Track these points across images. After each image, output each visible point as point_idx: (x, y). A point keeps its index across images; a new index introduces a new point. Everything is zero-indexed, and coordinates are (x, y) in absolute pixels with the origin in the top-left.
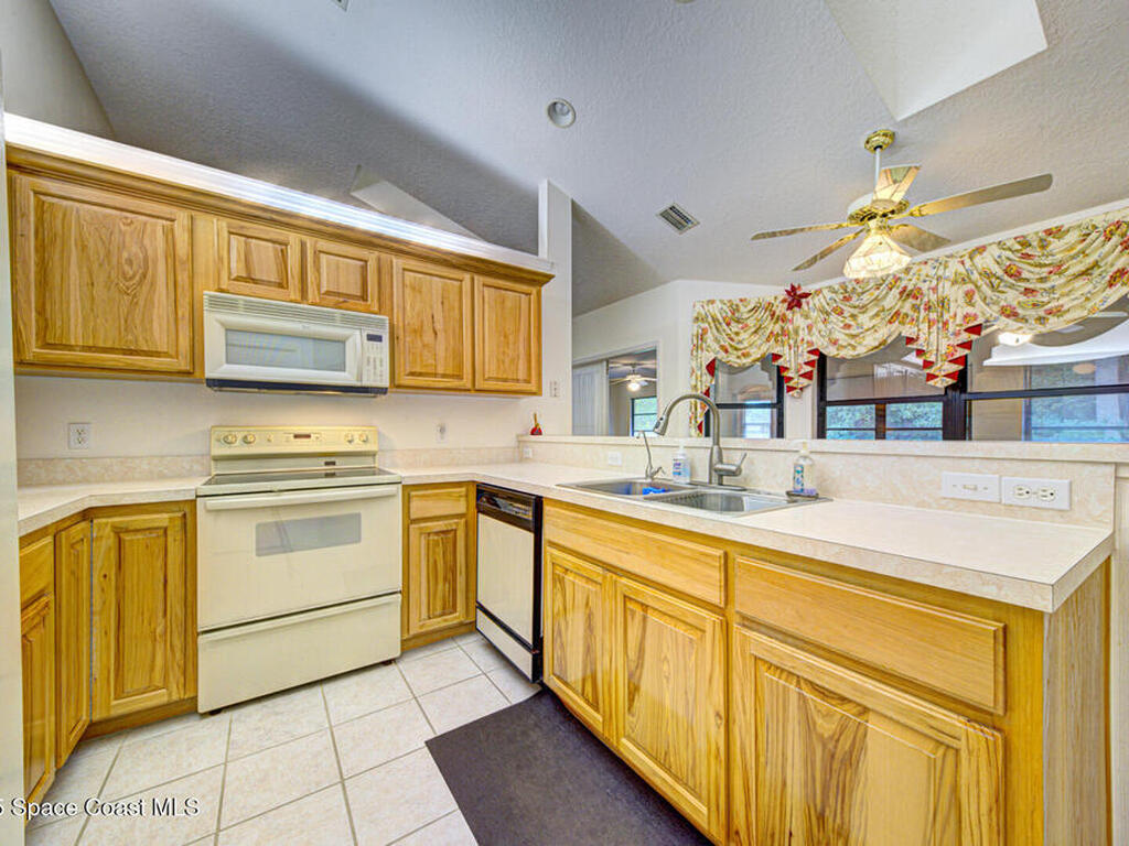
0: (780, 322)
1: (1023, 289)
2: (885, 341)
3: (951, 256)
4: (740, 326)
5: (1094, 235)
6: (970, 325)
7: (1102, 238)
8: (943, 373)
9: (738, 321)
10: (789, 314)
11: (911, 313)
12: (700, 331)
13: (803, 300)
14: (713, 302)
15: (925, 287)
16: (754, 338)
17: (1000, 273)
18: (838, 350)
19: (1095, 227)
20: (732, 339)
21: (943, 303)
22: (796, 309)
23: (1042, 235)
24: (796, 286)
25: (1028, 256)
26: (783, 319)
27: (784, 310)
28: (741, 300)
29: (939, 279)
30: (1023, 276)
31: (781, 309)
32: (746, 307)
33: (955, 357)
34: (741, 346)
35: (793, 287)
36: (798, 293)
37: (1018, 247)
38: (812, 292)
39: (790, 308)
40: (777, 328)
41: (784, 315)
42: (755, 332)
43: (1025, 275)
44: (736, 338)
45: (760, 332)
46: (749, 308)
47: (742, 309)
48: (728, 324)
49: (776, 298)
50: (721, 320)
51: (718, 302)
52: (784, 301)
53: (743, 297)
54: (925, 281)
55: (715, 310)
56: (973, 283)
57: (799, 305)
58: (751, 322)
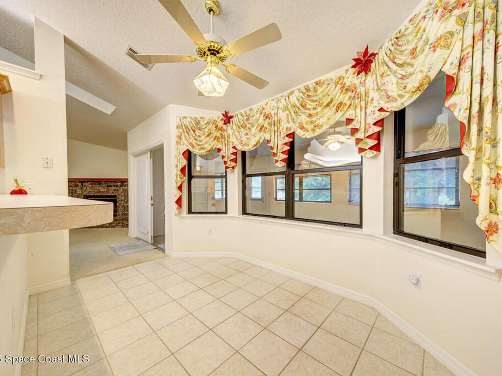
0: (220, 131)
1: (308, 114)
2: (259, 142)
3: (282, 96)
4: (201, 132)
5: (331, 84)
6: (288, 133)
7: (334, 86)
8: (281, 159)
9: (200, 129)
10: (225, 127)
11: (268, 127)
12: (179, 134)
13: (231, 120)
14: (186, 118)
15: (273, 112)
16: (208, 138)
17: (298, 105)
18: (243, 146)
19: (332, 79)
20: (197, 140)
21: (279, 121)
22: (228, 124)
23: (314, 84)
24: (227, 111)
25: (309, 96)
26: (221, 129)
27: (222, 125)
28: (201, 118)
29: (278, 108)
30: (307, 107)
31: (221, 124)
32: (203, 122)
33: (284, 150)
34: (200, 143)
35: (226, 112)
36: (229, 115)
37: (304, 91)
38: (234, 115)
39: (225, 124)
40: (218, 134)
41: (222, 127)
42: (208, 136)
43: (308, 106)
44: (199, 139)
45: (211, 136)
46: (205, 122)
47: (202, 123)
48: (194, 131)
49: (218, 118)
50: (190, 128)
51: (188, 118)
52: (222, 120)
53: (202, 116)
54: (273, 110)
55: (186, 122)
56: (289, 110)
57: (229, 122)
58: (206, 130)
